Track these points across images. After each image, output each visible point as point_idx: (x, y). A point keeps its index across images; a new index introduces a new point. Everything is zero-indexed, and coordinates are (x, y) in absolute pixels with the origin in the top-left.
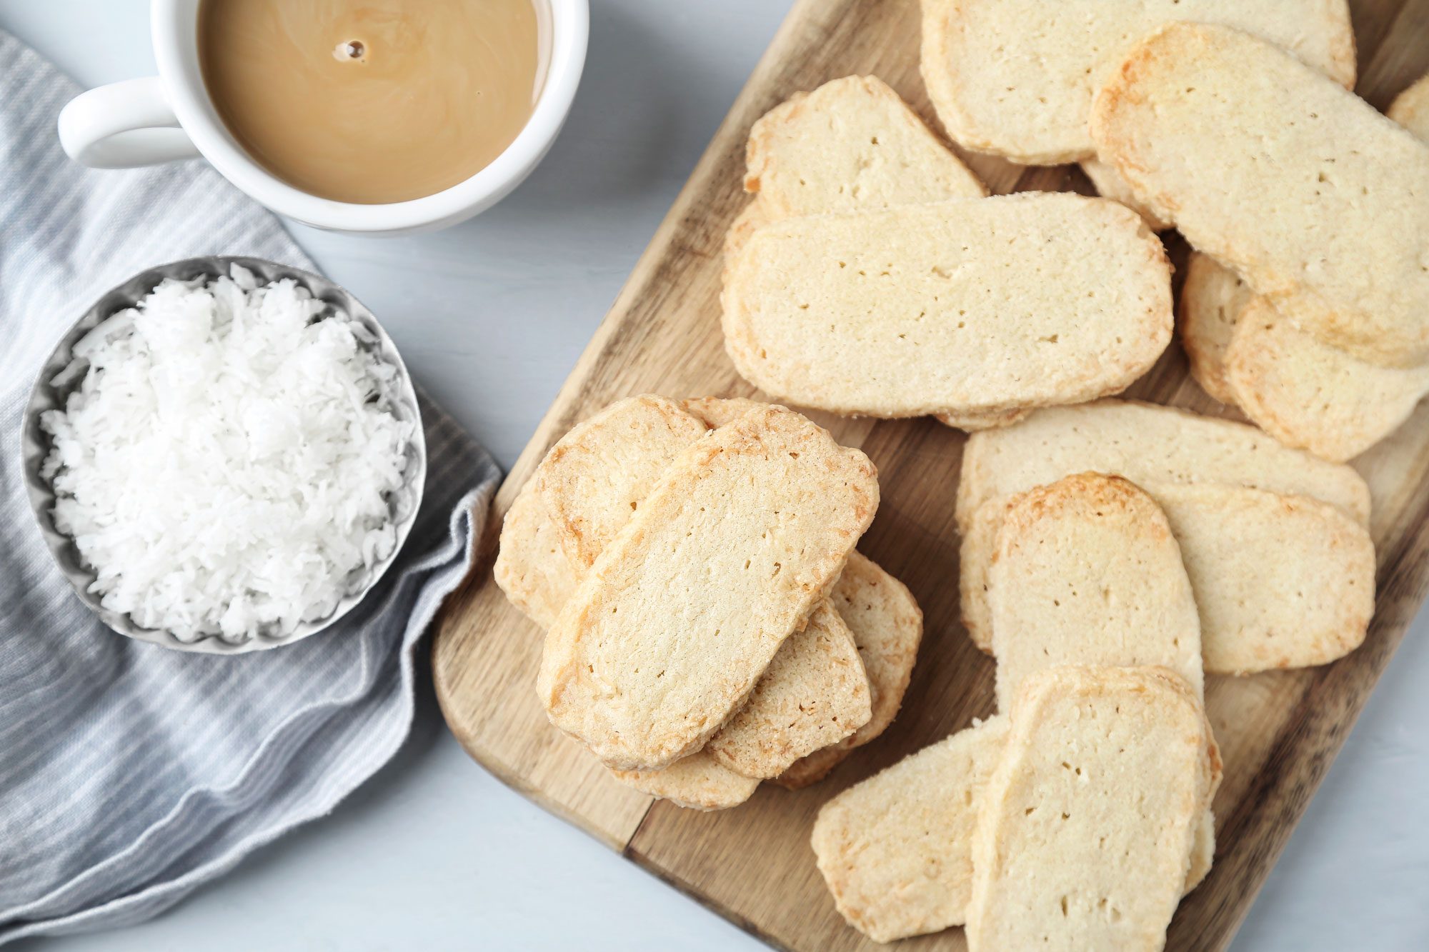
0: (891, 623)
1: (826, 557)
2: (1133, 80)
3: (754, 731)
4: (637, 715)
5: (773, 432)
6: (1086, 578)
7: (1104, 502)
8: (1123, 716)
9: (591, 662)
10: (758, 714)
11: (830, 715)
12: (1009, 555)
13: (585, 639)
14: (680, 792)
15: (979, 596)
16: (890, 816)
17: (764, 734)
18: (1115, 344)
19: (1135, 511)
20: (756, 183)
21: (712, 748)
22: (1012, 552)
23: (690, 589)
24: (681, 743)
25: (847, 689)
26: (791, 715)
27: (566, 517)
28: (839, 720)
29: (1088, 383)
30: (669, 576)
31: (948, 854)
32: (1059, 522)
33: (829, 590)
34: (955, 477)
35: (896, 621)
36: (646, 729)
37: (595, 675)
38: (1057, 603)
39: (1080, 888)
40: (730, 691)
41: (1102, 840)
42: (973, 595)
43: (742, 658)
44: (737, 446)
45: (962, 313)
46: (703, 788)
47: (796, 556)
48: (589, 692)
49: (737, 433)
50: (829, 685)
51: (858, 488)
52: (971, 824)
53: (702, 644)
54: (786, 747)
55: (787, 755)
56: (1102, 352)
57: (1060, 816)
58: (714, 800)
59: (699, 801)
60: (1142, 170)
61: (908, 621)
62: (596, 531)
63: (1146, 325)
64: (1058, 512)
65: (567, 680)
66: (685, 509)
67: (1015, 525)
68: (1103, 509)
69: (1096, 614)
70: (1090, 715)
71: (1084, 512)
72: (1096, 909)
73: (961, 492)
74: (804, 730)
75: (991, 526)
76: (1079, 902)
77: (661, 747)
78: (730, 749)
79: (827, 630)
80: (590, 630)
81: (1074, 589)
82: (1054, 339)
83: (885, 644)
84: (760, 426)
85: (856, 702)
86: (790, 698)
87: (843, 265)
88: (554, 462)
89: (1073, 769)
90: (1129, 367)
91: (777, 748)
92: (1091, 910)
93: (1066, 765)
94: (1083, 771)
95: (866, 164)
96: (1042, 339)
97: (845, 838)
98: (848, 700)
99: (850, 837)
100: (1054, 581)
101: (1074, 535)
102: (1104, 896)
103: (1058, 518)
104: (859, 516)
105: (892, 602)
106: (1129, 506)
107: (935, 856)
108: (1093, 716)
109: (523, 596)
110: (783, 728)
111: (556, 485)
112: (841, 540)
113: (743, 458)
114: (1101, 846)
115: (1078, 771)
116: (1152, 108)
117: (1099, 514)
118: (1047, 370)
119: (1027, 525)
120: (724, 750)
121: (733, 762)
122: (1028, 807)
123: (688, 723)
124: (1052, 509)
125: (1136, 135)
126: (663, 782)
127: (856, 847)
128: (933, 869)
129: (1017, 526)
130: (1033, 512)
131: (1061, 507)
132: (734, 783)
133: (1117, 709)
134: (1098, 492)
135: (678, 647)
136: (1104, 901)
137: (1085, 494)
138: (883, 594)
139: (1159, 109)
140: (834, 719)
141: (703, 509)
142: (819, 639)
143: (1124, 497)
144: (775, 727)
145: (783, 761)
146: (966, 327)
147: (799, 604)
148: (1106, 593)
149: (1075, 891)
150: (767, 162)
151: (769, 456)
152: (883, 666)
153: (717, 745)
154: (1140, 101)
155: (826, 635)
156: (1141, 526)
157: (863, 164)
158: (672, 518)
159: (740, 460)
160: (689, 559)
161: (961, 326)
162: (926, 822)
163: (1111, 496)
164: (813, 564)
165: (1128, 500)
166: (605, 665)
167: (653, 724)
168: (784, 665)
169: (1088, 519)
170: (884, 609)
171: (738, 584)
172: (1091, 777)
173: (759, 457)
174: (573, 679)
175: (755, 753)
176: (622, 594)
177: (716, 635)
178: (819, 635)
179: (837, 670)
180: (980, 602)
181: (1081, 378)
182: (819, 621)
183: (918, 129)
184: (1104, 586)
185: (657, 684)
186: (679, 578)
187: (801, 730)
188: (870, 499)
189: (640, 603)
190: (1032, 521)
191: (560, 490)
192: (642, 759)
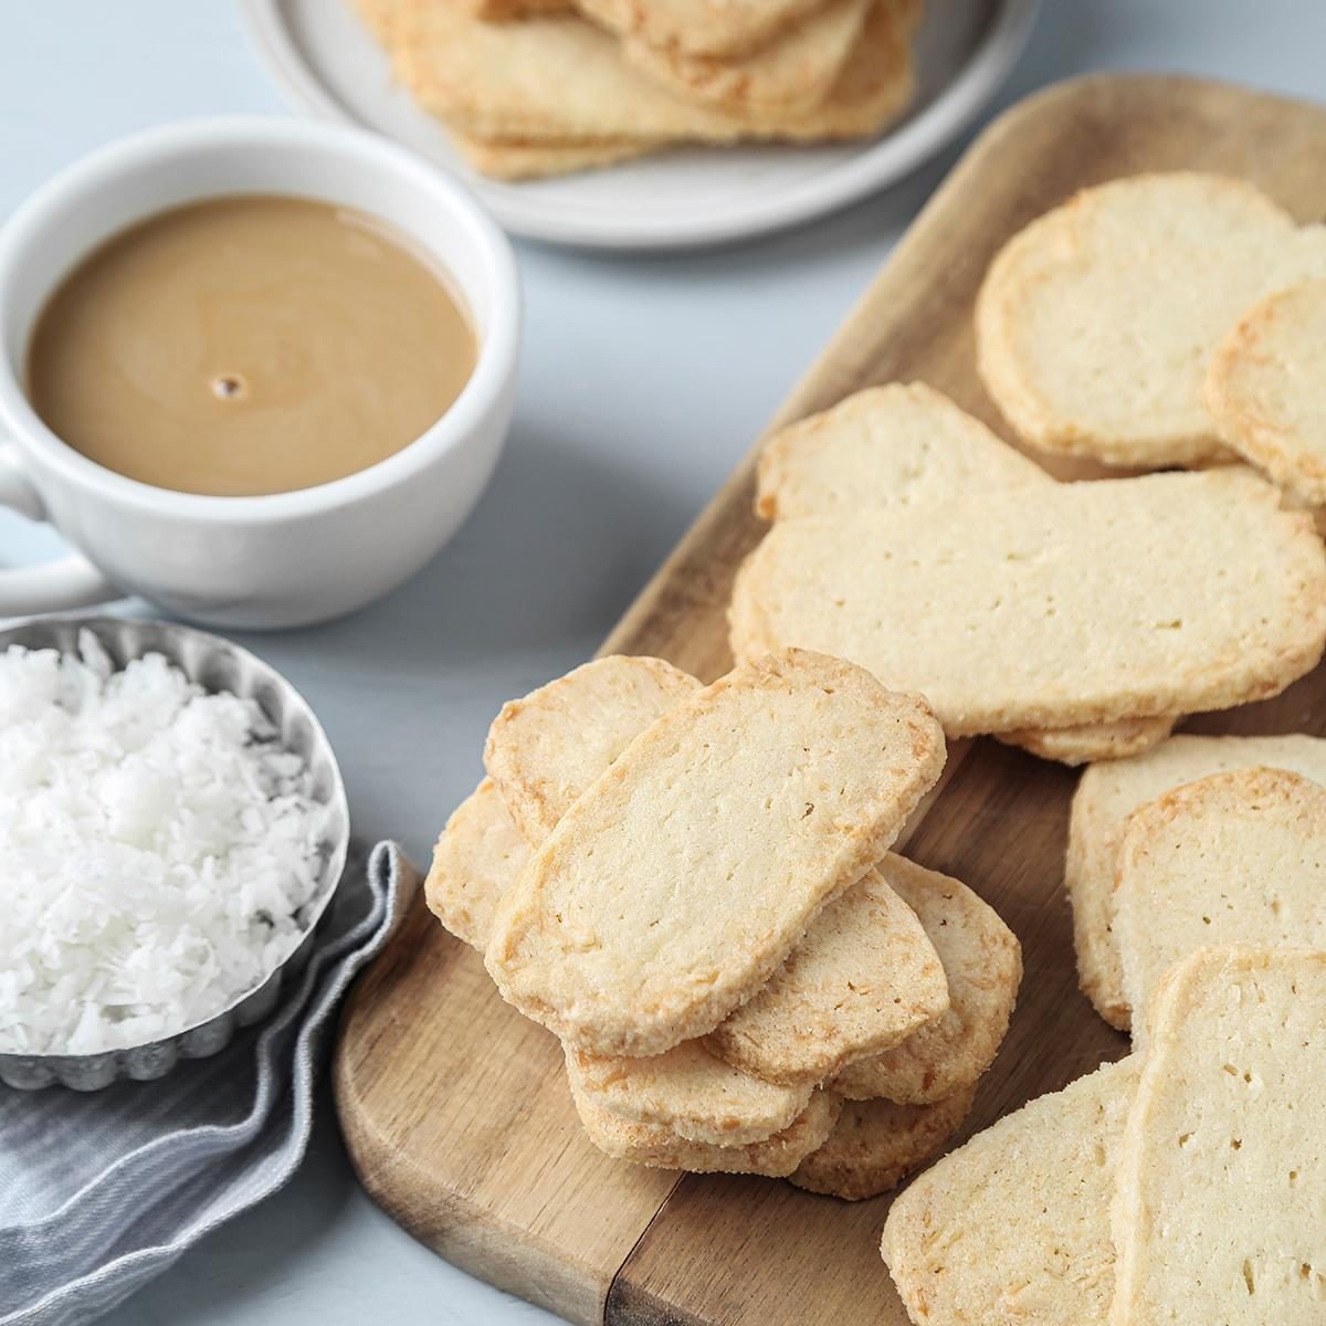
0: (976, 942)
1: (875, 797)
2: (1253, 340)
3: (786, 1015)
4: (622, 967)
5: (799, 668)
6: (1245, 886)
7: (1261, 793)
8: (1304, 997)
9: (559, 910)
10: (790, 994)
11: (890, 995)
12: (1135, 864)
13: (550, 885)
14: (685, 1107)
15: (1100, 938)
16: (991, 1190)
17: (800, 1017)
18: (1259, 628)
19: (1303, 803)
20: (771, 504)
21: (728, 1033)
22: (1139, 861)
23: (692, 828)
24: (683, 1000)
25: (914, 967)
26: (836, 995)
27: (523, 780)
28: (903, 1002)
29: (1228, 671)
30: (664, 814)
31: (1076, 1238)
32: (1201, 820)
33: (882, 849)
34: (1061, 837)
35: (982, 940)
36: (636, 985)
37: (565, 923)
38: (1206, 920)
39: (1267, 1247)
40: (749, 943)
41: (1293, 1175)
42: (1092, 938)
43: (765, 906)
44: (751, 680)
45: (1050, 599)
46: (717, 1102)
47: (834, 795)
48: (556, 943)
49: (750, 668)
50: (887, 964)
51: (915, 724)
52: (1107, 1191)
53: (710, 888)
54: (831, 1033)
55: (835, 1041)
56: (1244, 637)
57: (1228, 1142)
58: (734, 1114)
59: (714, 1118)
60: (1274, 429)
61: (999, 939)
62: (564, 793)
63: (1300, 604)
64: (1197, 808)
65: (527, 928)
66: (683, 745)
67: (1140, 828)
68: (1260, 802)
69: (1262, 930)
70: (1256, 999)
71: (1234, 808)
72: (1295, 1280)
73: (1072, 852)
74: (855, 1012)
75: (1110, 849)
76: (1268, 1267)
77: (657, 1007)
78: (754, 1034)
79: (883, 903)
80: (558, 875)
81: (1230, 901)
82: (1177, 625)
83: (968, 966)
84: (781, 662)
85: (927, 982)
86: (836, 977)
87: (888, 556)
88: (507, 720)
89: (1241, 1076)
90: (1280, 652)
91: (819, 1032)
92: (1287, 1280)
93: (1229, 1069)
94: (1254, 1076)
95: (916, 474)
96: (1160, 626)
97: (927, 1227)
98: (915, 979)
99: (935, 1223)
100: (1200, 892)
101: (1223, 834)
102: (1304, 1260)
103: (1199, 816)
104: (917, 754)
105: (976, 916)
106: (1294, 797)
107: (1058, 1243)
108: (1261, 1000)
109: (466, 904)
110: (827, 1010)
111: (510, 744)
112: (894, 779)
113: (759, 693)
114: (1292, 1186)
115: (1248, 1078)
116: (1282, 367)
117: (1254, 808)
118: (1170, 659)
119: (1157, 826)
120: (745, 1034)
121: (759, 1050)
122: (1181, 1133)
123: (692, 977)
124: (1188, 804)
125: (1263, 394)
126: (661, 1093)
127: (944, 1238)
128: (1058, 1261)
129: (1144, 829)
130: (1163, 809)
131: (1202, 802)
132: (762, 1094)
133: (1293, 988)
134: (1251, 781)
135: (677, 891)
136: (1306, 1268)
137: (1232, 785)
138: (963, 908)
139: (1291, 367)
140: (897, 1001)
141: (707, 746)
142: (871, 914)
143: (1287, 785)
144: (815, 1008)
145: (828, 1047)
146: (1058, 613)
147: (841, 849)
148: (1275, 907)
149: (1260, 1253)
150: (784, 478)
151: (793, 690)
152: (967, 990)
153: (734, 1028)
154: (1264, 361)
155: (881, 908)
156: (1314, 821)
157: (910, 475)
158: (666, 755)
159: (755, 694)
160: (689, 795)
161: (1050, 612)
162: (1043, 1195)
163: (1269, 785)
164: (858, 806)
165: (1293, 791)
166: (579, 910)
167: (644, 981)
168: (825, 939)
169: (1240, 816)
170: (965, 926)
171: (756, 824)
172: (1267, 1084)
173: (781, 691)
174: (536, 928)
175: (788, 1040)
176: (600, 835)
177: (729, 879)
178: (872, 908)
179: (899, 947)
180: (1103, 945)
181: (1218, 665)
182: (871, 891)
183: (979, 433)
184: (1271, 899)
185: (649, 933)
186: (677, 815)
187: (851, 1012)
188: (932, 737)
189: (625, 843)
190: (1162, 823)
191: (515, 750)
192: (630, 1020)
